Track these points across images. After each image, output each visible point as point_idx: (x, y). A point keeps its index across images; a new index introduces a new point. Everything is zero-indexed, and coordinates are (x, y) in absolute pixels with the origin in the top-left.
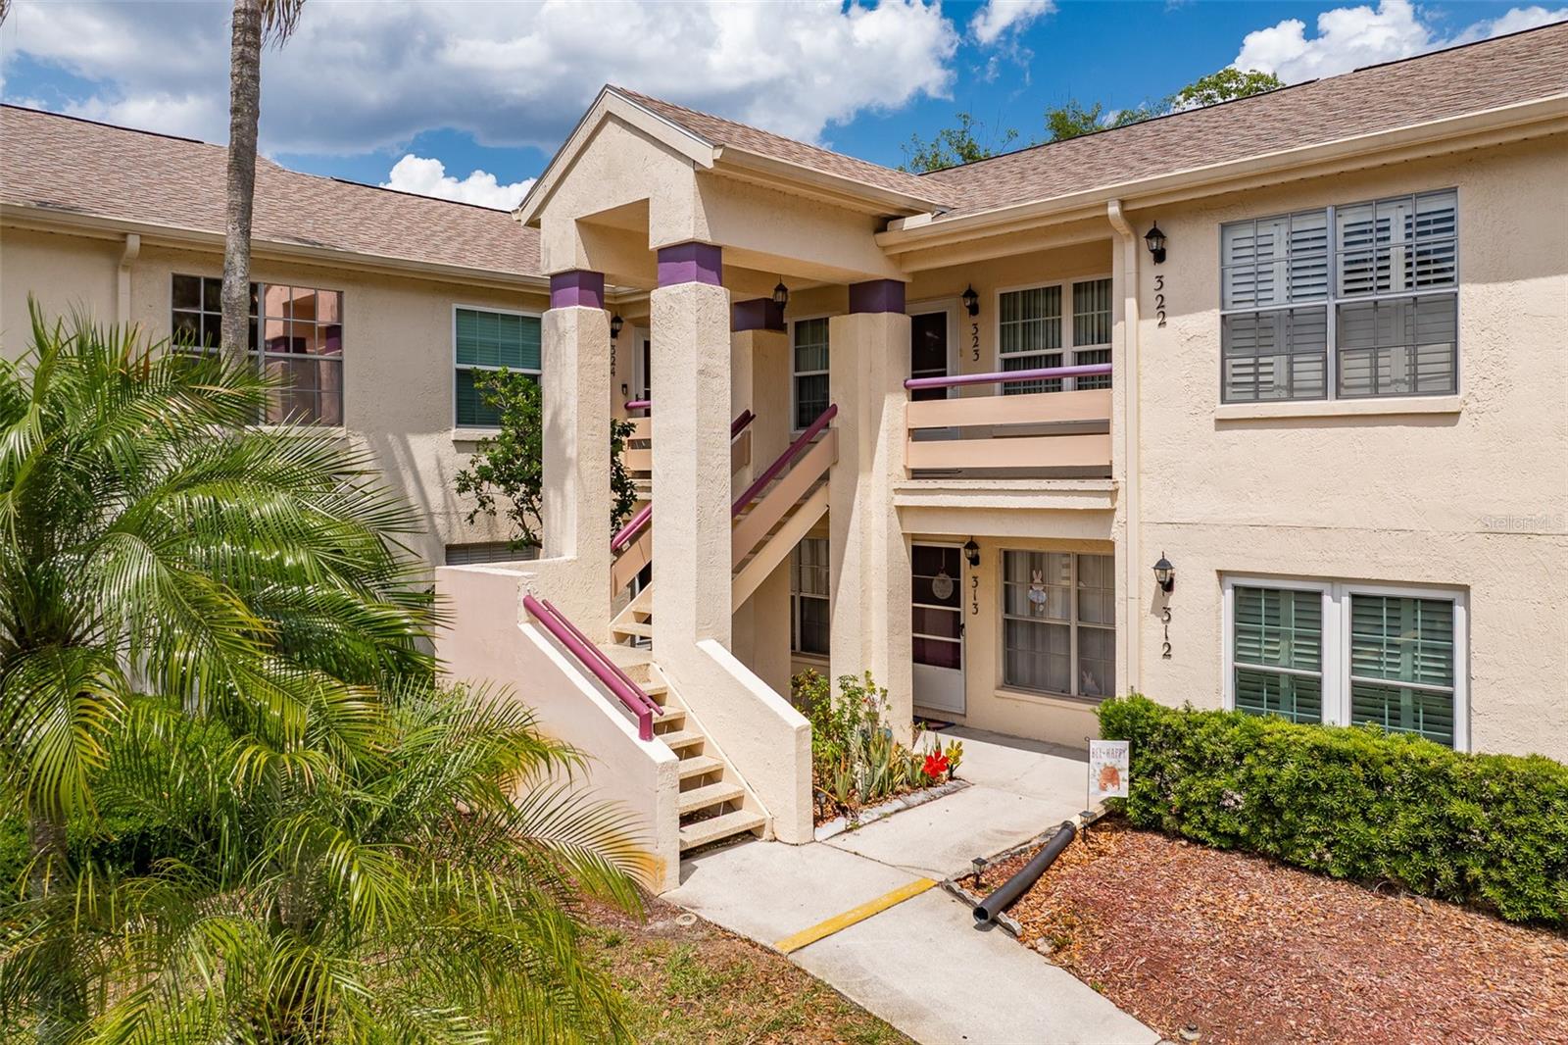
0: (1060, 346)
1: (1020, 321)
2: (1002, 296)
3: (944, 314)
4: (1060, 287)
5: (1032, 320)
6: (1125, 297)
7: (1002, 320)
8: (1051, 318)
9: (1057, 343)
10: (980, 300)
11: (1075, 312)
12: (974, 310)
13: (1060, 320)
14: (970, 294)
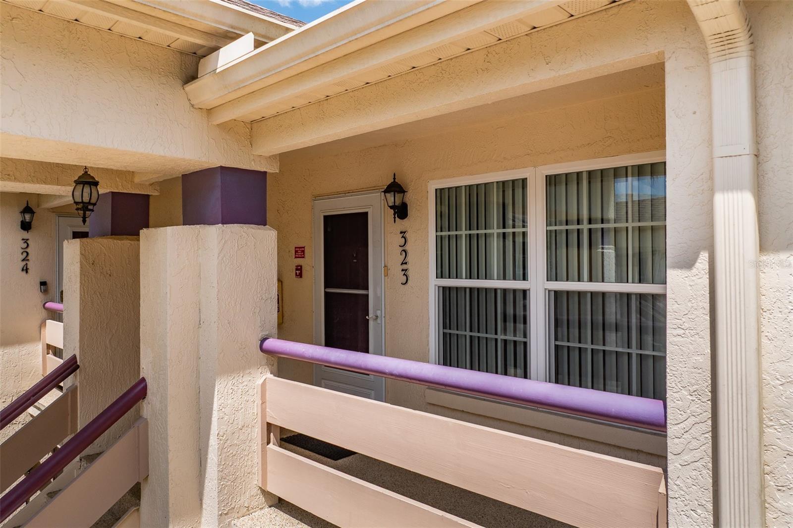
0: (525, 278)
1: (464, 232)
2: (440, 192)
3: (366, 213)
4: (524, 181)
5: (482, 231)
6: (712, 191)
7: (439, 228)
8: (511, 230)
9: (520, 272)
10: (410, 198)
11: (548, 224)
12: (401, 211)
13: (524, 234)
14: (395, 188)
